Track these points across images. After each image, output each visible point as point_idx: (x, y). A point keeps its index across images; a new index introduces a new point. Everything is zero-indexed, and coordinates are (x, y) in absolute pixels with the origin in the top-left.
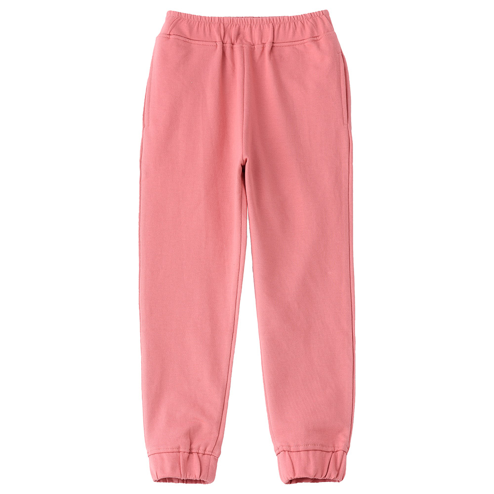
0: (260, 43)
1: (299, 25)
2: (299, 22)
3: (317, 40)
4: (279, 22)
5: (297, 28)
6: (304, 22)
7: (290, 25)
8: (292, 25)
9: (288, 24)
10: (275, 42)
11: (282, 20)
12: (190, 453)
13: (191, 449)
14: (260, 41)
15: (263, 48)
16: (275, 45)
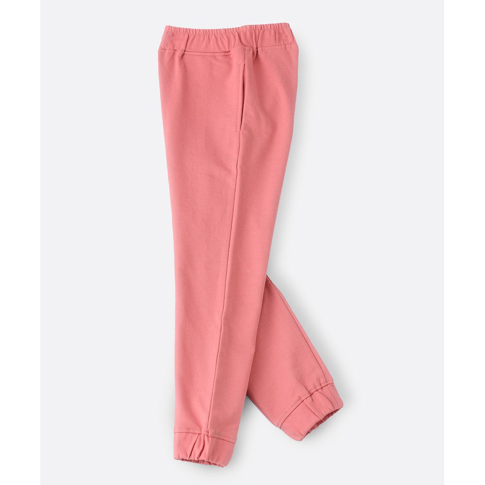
0: (172, 48)
1: (213, 39)
2: (213, 36)
3: (228, 55)
4: (195, 33)
5: (210, 41)
6: (217, 36)
7: (204, 37)
8: (206, 37)
9: (202, 37)
10: (186, 50)
11: (197, 32)
12: (311, 395)
13: (309, 392)
14: (172, 47)
15: (174, 54)
16: (186, 53)
